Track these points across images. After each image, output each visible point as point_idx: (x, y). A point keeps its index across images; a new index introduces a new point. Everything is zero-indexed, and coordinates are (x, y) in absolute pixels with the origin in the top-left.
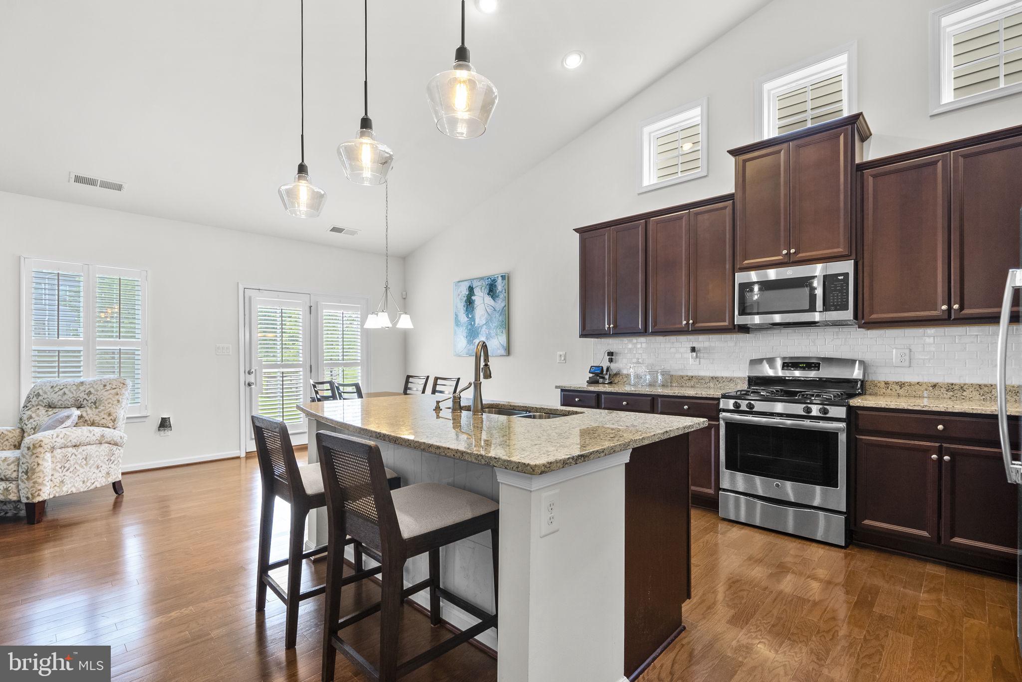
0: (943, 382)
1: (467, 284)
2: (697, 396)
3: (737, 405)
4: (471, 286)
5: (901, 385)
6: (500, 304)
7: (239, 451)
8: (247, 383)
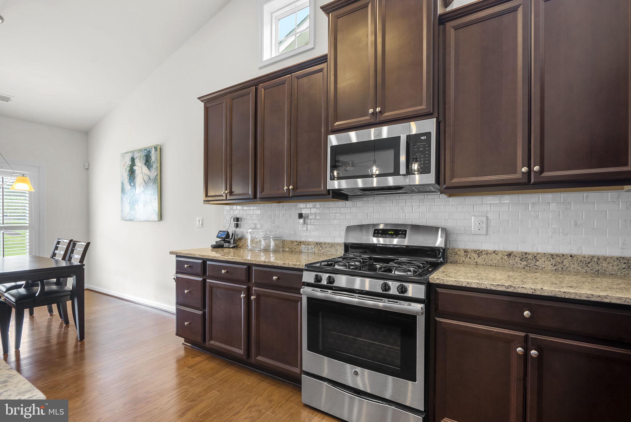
0: (517, 251)
1: (130, 156)
2: (284, 266)
3: (318, 279)
4: (133, 157)
5: (479, 253)
6: (154, 173)
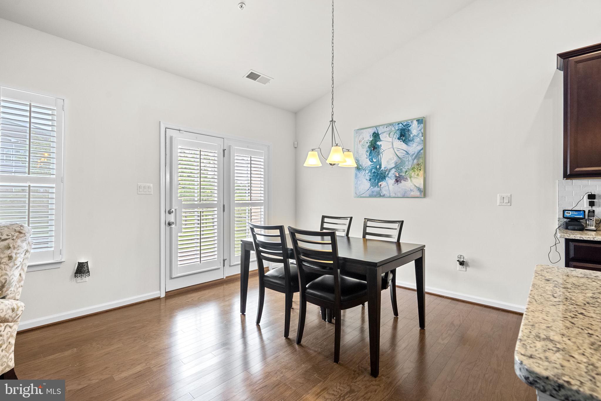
1: (372, 131)
4: (376, 132)
6: (414, 148)
7: (159, 292)
8: (167, 223)
